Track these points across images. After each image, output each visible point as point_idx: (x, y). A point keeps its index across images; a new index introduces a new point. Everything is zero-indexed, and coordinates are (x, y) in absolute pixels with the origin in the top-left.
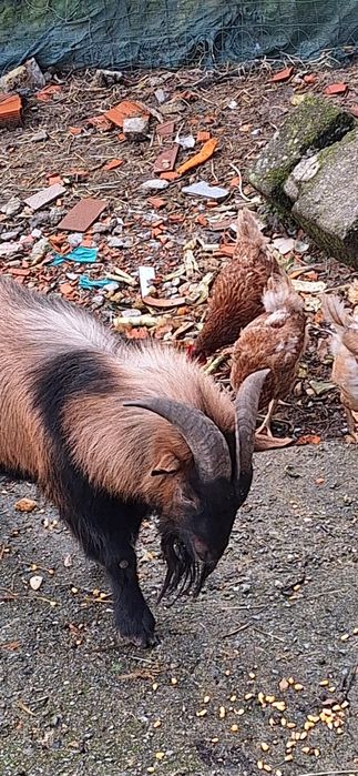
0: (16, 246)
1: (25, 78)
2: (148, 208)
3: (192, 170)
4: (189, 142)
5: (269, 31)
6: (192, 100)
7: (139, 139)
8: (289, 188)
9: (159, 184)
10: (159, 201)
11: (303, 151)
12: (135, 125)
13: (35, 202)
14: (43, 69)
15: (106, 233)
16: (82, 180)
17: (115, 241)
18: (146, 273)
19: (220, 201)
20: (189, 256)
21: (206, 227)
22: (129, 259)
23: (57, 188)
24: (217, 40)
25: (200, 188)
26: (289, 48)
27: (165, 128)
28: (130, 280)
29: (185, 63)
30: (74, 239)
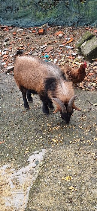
0: (36, 54)
1: (45, 26)
2: (59, 49)
3: (68, 44)
4: (69, 39)
5: (87, 21)
6: (71, 32)
7: (61, 38)
8: (81, 47)
9: (62, 45)
10: (61, 48)
11: (85, 41)
12: (60, 35)
13: (41, 47)
14: (49, 25)
15: (51, 53)
16: (50, 44)
17: (52, 54)
18: (56, 60)
19: (71, 49)
20: (63, 58)
21: (68, 53)
22: (54, 57)
23: (46, 45)
24: (78, 22)
25: (69, 47)
26: (90, 24)
27: (66, 36)
28: (53, 61)
29: (72, 26)
30: (46, 54)
